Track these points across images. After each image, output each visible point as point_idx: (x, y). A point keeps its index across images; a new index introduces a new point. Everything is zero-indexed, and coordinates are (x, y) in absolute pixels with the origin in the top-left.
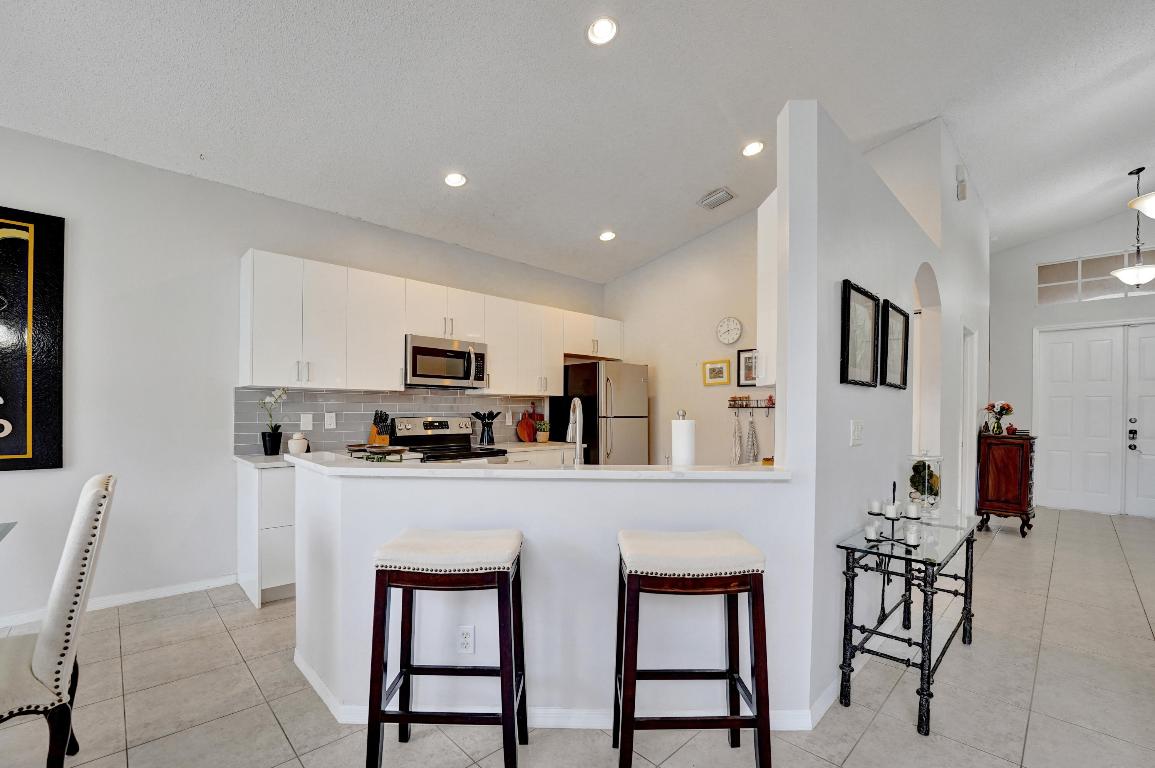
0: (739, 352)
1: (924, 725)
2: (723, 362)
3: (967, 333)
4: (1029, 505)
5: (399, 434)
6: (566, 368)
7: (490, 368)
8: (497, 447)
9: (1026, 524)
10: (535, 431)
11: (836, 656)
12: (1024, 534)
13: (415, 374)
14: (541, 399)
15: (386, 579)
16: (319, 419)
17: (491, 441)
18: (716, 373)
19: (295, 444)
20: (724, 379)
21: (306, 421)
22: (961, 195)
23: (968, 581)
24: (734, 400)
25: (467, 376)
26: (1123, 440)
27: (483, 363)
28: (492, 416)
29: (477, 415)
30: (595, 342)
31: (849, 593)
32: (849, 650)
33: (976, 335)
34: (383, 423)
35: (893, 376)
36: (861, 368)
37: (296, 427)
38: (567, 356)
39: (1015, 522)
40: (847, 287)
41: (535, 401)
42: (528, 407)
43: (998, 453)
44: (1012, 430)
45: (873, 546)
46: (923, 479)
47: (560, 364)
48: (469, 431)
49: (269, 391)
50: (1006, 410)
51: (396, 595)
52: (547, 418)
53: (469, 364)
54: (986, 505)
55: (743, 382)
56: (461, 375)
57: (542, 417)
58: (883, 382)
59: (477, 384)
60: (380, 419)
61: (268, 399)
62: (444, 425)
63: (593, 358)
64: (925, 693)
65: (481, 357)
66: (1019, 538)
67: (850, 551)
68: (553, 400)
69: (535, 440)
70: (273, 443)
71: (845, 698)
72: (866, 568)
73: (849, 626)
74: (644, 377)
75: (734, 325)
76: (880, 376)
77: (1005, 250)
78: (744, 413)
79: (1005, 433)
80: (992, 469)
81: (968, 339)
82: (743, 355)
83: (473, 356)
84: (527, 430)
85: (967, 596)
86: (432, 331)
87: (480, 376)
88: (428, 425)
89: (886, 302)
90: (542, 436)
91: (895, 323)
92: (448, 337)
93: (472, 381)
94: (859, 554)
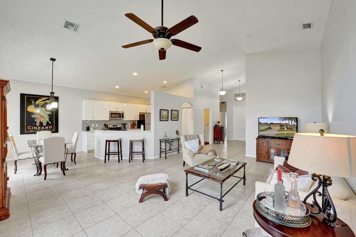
1: (166, 158)
5: (108, 127)
6: (140, 115)
7: (125, 116)
8: (126, 129)
10: (134, 126)
13: (111, 117)
15: (107, 141)
16: (95, 125)
19: (91, 129)
21: (93, 125)
25: (120, 117)
27: (123, 115)
28: (125, 124)
29: (123, 124)
31: (160, 144)
34: (106, 125)
35: (174, 119)
36: (164, 119)
37: (91, 127)
38: (140, 113)
40: (161, 110)
42: (133, 122)
43: (216, 129)
44: (219, 126)
46: (177, 133)
48: (121, 127)
49: (87, 121)
50: (219, 122)
51: (108, 143)
52: (137, 124)
53: (121, 115)
54: (215, 139)
57: (136, 124)
58: (172, 120)
59: (122, 119)
60: (105, 125)
61: (87, 122)
62: (116, 126)
63: (144, 113)
64: (166, 154)
67: (160, 140)
68: (138, 121)
69: (134, 128)
70: (88, 129)
71: (160, 157)
73: (161, 149)
80: (215, 132)
81: (210, 110)
84: (133, 127)
86: (114, 110)
87: (123, 117)
88: (114, 126)
89: (172, 110)
90: (136, 127)
91: (174, 112)
92: (117, 111)
93: (121, 118)
94: (161, 141)
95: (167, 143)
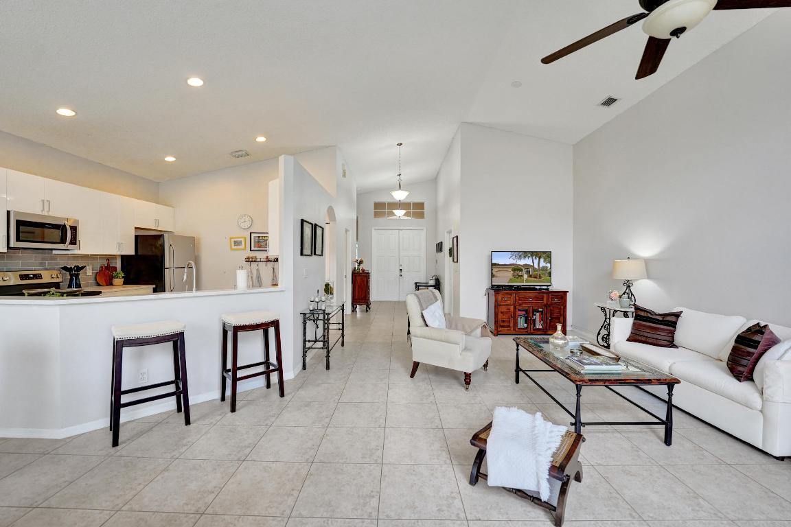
0: (251, 233)
1: (328, 367)
2: (242, 238)
3: (347, 231)
4: (369, 300)
6: (136, 237)
7: (81, 236)
9: (368, 306)
10: (112, 278)
11: (301, 354)
12: (367, 311)
13: (16, 240)
14: (114, 257)
17: (78, 286)
18: (237, 243)
20: (242, 247)
22: (344, 175)
23: (343, 324)
24: (248, 258)
25: (63, 241)
26: (398, 273)
27: (76, 233)
28: (79, 269)
29: (65, 268)
30: (157, 221)
31: (305, 329)
32: (305, 351)
33: (351, 231)
35: (318, 252)
36: (307, 250)
38: (137, 229)
39: (364, 306)
40: (302, 221)
41: (109, 258)
42: (105, 263)
43: (358, 279)
44: (363, 270)
45: (312, 312)
46: (328, 289)
47: (133, 233)
48: (58, 280)
50: (361, 262)
52: (119, 270)
53: (65, 233)
54: (355, 302)
55: (253, 248)
56: (58, 241)
57: (115, 269)
58: (315, 254)
59: (71, 247)
62: (38, 277)
63: (160, 231)
64: (328, 356)
65: (74, 229)
66: (366, 313)
67: (304, 314)
68: (124, 258)
69: (111, 284)
71: (304, 367)
72: (310, 320)
73: (305, 341)
74: (192, 244)
75: (247, 219)
76: (314, 252)
77: (362, 194)
78: (254, 265)
79: (361, 272)
80: (356, 285)
81: (348, 233)
82: (253, 235)
83: (68, 227)
84: (104, 278)
85: (343, 329)
87: (73, 241)
88: (23, 277)
89: (316, 225)
90: (118, 281)
91: (319, 231)
92: (45, 213)
93: (67, 245)
94: (307, 316)
95: (330, 321)
